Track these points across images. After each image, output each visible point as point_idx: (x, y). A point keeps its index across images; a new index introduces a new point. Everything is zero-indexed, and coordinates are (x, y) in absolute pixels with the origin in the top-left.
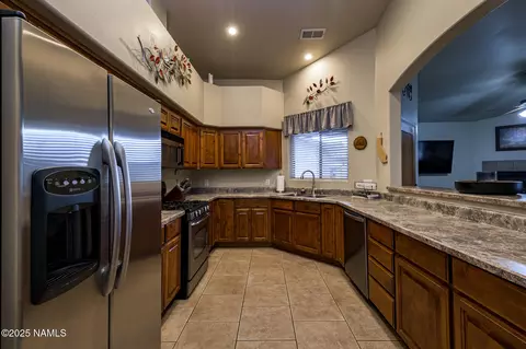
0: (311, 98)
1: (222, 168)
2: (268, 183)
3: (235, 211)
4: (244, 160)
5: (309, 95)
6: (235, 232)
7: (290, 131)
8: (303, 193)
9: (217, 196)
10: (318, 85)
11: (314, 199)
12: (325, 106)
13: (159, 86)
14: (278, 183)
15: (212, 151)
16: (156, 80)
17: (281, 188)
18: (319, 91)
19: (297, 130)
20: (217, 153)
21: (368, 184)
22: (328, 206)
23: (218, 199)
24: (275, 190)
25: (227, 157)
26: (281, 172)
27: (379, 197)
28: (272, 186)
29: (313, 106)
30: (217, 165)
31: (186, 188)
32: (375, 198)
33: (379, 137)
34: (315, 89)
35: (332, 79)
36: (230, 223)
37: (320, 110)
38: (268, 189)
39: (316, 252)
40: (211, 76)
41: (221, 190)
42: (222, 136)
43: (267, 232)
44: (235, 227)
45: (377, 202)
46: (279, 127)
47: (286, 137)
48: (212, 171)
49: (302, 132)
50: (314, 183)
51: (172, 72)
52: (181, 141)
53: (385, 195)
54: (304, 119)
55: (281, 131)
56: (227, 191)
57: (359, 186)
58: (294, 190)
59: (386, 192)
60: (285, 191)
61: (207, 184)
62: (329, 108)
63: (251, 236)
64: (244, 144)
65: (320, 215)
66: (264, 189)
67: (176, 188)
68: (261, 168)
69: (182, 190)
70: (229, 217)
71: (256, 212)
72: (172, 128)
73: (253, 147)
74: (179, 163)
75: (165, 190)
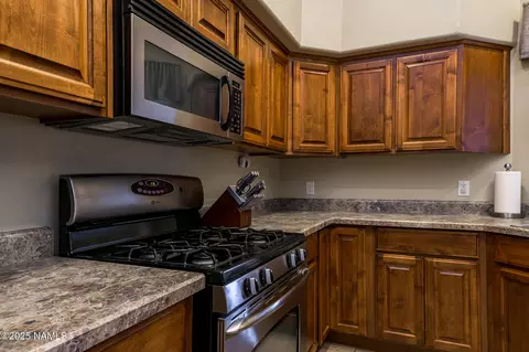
1: (344, 154)
2: (466, 189)
3: (378, 259)
4: (402, 131)
6: (377, 315)
9: (331, 218)
14: (499, 192)
15: (320, 112)
17: (509, 203)
20: (332, 117)
23: (332, 226)
24: (490, 210)
25: (357, 128)
26: (509, 159)
28: (481, 198)
31: (250, 195)
38: (466, 207)
41: (341, 205)
42: (345, 76)
44: (378, 300)
46: (505, 36)
48: (319, 159)
52: (238, 70)
55: (509, 46)
56: (356, 208)
61: (311, 191)
64: (401, 90)
66: (452, 205)
67: (228, 194)
68: (450, 150)
69: (242, 199)
70: (360, 274)
71: (440, 268)
72: (204, 22)
73: (426, 98)
74: (224, 127)
75: (199, 197)
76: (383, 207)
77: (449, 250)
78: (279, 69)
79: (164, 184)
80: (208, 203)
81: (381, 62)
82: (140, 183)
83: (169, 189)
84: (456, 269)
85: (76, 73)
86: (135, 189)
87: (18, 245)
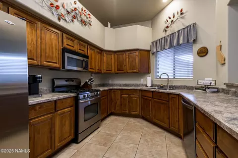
0: (167, 27)
1: (116, 73)
3: (121, 96)
4: (128, 69)
5: (166, 25)
7: (155, 50)
8: (162, 87)
9: (111, 88)
10: (172, 17)
11: (168, 91)
12: (176, 30)
13: (62, 23)
14: (148, 82)
15: (110, 64)
16: (59, 19)
17: (149, 84)
18: (172, 21)
19: (159, 49)
20: (113, 65)
21: (207, 81)
22: (174, 96)
24: (146, 86)
25: (119, 67)
27: (218, 91)
28: (145, 83)
29: (169, 32)
30: (113, 71)
31: (91, 82)
32: (214, 92)
33: (219, 44)
34: (170, 21)
35: (181, 10)
36: (118, 102)
37: (173, 34)
38: (142, 85)
39: (166, 126)
40: (109, 24)
42: (116, 56)
43: (138, 109)
44: (121, 105)
45: (215, 94)
46: (149, 49)
47: (153, 54)
48: (109, 74)
49: (161, 50)
50: (168, 81)
51: (74, 17)
53: (223, 89)
54: (163, 41)
55: (150, 51)
57: (201, 83)
58: (156, 85)
59: (224, 87)
60: (152, 86)
62: (179, 31)
63: (130, 111)
64: (127, 59)
65: (168, 101)
66: (140, 85)
67: (86, 82)
68: (137, 73)
69: (89, 83)
70: (118, 99)
71: (132, 97)
72: (79, 49)
73: (132, 61)
74: (84, 69)
75: (80, 83)
76: (126, 85)
77: (134, 94)
78: (99, 55)
79: (72, 80)
80: (82, 84)
81: (123, 53)
82: (67, 80)
83: (73, 81)
84: (136, 97)
85: (56, 63)
86: (66, 81)
87: (46, 90)
